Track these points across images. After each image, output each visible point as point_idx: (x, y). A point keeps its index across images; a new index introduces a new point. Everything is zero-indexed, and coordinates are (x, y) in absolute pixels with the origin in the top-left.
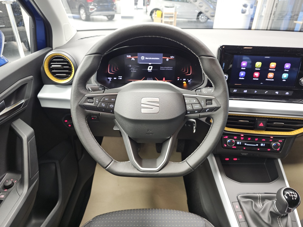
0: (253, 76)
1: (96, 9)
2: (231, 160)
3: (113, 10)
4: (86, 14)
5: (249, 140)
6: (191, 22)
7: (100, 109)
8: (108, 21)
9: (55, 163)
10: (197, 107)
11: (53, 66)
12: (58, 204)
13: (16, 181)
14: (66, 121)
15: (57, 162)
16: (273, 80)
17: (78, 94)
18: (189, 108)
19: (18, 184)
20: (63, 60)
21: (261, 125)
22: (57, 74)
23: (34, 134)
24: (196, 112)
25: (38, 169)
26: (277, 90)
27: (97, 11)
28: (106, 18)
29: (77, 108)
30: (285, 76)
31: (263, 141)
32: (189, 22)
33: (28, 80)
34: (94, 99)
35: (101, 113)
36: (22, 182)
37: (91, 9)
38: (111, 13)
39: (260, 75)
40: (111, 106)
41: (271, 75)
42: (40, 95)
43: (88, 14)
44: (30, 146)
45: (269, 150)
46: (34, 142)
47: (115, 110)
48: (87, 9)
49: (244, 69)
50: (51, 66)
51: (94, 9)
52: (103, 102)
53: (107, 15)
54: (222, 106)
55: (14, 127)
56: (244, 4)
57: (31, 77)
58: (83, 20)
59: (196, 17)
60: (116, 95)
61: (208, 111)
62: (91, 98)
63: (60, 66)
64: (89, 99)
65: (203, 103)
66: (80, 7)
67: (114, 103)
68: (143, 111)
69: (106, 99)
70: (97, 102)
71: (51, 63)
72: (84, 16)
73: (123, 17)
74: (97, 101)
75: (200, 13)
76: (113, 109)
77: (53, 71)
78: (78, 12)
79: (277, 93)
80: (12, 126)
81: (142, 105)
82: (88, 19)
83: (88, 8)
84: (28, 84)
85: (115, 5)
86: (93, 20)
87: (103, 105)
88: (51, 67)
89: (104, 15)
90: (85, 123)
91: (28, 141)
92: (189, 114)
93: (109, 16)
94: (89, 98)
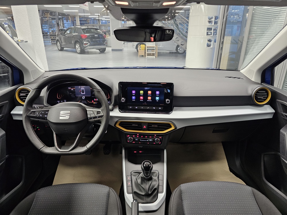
0: (139, 99)
1: (89, 44)
2: (138, 152)
3: (104, 45)
4: (81, 48)
5: (142, 138)
6: (173, 53)
7: (39, 118)
8: (100, 53)
9: (22, 157)
10: (93, 116)
12: (22, 183)
16: (151, 101)
17: (27, 110)
18: (89, 116)
20: (26, 91)
21: (145, 127)
22: (23, 100)
24: (92, 118)
26: (154, 106)
27: (90, 45)
28: (98, 51)
29: (26, 117)
30: (157, 98)
31: (150, 138)
32: (170, 53)
33: (5, 103)
35: (40, 120)
37: (85, 44)
38: (102, 47)
39: (144, 98)
40: (46, 116)
41: (149, 98)
42: (12, 112)
43: (82, 48)
45: (154, 143)
47: (47, 118)
48: (81, 44)
49: (134, 95)
50: (20, 95)
51: (88, 44)
52: (40, 114)
53: (99, 48)
54: (104, 115)
56: (208, 39)
57: (7, 101)
58: (78, 53)
59: (175, 49)
60: (49, 110)
61: (98, 118)
62: (35, 112)
63: (25, 95)
65: (96, 113)
66: (76, 42)
67: (47, 114)
68: (61, 118)
69: (43, 112)
72: (79, 50)
73: (113, 50)
74: (37, 114)
75: (178, 46)
76: (46, 118)
77: (21, 98)
78: (74, 46)
79: (154, 108)
81: (61, 115)
82: (83, 52)
83: (83, 43)
84: (4, 106)
85: (105, 40)
86: (88, 53)
87: (41, 115)
89: (96, 48)
90: (30, 126)
92: (89, 120)
93: (101, 49)
94: (33, 112)
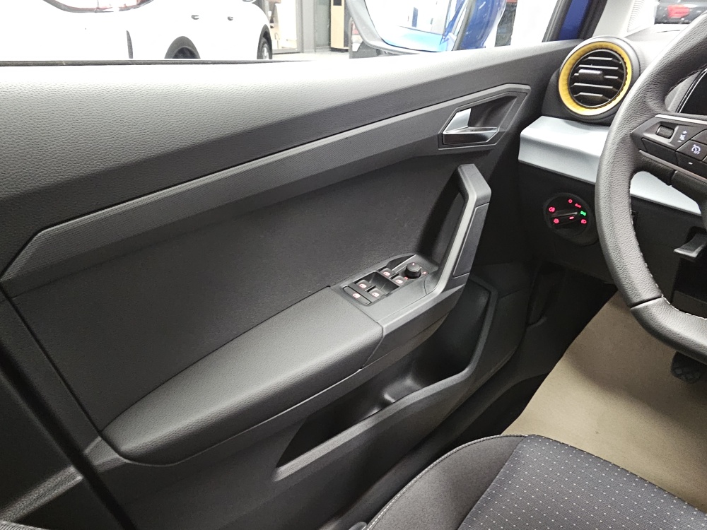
7: (683, 158)
9: (490, 293)
11: (581, 71)
12: (467, 373)
13: (425, 273)
14: (552, 209)
15: (494, 293)
17: (639, 108)
19: (429, 278)
20: (610, 59)
22: (581, 93)
23: (489, 200)
25: (470, 268)
29: (623, 141)
33: (519, 92)
34: (676, 129)
36: (436, 276)
42: (527, 132)
44: (475, 215)
46: (484, 214)
50: (577, 72)
52: (698, 142)
55: (461, 174)
57: (528, 87)
62: (670, 125)
63: (598, 72)
64: (663, 126)
70: (680, 140)
71: (580, 66)
74: (682, 137)
77: (576, 84)
80: (459, 170)
84: (515, 100)
88: (576, 74)
91: (476, 206)
